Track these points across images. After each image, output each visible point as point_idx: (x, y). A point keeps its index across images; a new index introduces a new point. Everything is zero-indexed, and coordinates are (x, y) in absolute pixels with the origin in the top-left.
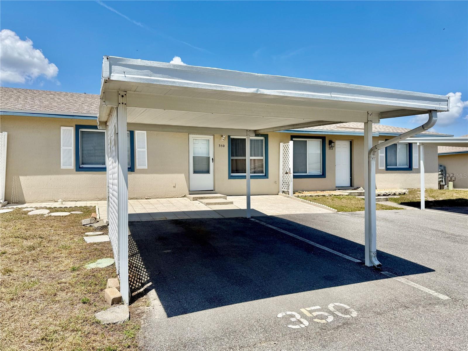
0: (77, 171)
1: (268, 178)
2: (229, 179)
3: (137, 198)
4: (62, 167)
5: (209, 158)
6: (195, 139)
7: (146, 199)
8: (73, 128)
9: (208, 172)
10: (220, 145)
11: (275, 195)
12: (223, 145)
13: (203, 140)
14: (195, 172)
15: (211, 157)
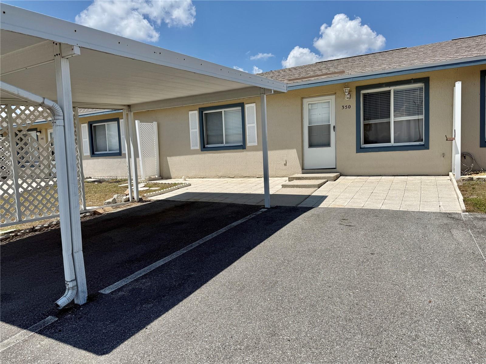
0: (202, 151)
1: (428, 149)
2: (357, 153)
3: (249, 177)
4: (192, 148)
5: (329, 125)
6: (311, 104)
7: (258, 178)
8: (197, 111)
9: (328, 145)
10: (343, 106)
11: (443, 175)
12: (348, 106)
13: (324, 103)
14: (311, 146)
15: (332, 124)
